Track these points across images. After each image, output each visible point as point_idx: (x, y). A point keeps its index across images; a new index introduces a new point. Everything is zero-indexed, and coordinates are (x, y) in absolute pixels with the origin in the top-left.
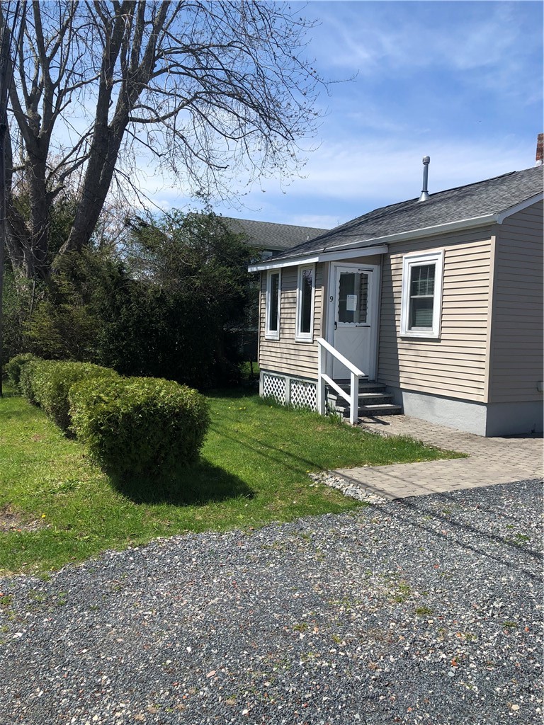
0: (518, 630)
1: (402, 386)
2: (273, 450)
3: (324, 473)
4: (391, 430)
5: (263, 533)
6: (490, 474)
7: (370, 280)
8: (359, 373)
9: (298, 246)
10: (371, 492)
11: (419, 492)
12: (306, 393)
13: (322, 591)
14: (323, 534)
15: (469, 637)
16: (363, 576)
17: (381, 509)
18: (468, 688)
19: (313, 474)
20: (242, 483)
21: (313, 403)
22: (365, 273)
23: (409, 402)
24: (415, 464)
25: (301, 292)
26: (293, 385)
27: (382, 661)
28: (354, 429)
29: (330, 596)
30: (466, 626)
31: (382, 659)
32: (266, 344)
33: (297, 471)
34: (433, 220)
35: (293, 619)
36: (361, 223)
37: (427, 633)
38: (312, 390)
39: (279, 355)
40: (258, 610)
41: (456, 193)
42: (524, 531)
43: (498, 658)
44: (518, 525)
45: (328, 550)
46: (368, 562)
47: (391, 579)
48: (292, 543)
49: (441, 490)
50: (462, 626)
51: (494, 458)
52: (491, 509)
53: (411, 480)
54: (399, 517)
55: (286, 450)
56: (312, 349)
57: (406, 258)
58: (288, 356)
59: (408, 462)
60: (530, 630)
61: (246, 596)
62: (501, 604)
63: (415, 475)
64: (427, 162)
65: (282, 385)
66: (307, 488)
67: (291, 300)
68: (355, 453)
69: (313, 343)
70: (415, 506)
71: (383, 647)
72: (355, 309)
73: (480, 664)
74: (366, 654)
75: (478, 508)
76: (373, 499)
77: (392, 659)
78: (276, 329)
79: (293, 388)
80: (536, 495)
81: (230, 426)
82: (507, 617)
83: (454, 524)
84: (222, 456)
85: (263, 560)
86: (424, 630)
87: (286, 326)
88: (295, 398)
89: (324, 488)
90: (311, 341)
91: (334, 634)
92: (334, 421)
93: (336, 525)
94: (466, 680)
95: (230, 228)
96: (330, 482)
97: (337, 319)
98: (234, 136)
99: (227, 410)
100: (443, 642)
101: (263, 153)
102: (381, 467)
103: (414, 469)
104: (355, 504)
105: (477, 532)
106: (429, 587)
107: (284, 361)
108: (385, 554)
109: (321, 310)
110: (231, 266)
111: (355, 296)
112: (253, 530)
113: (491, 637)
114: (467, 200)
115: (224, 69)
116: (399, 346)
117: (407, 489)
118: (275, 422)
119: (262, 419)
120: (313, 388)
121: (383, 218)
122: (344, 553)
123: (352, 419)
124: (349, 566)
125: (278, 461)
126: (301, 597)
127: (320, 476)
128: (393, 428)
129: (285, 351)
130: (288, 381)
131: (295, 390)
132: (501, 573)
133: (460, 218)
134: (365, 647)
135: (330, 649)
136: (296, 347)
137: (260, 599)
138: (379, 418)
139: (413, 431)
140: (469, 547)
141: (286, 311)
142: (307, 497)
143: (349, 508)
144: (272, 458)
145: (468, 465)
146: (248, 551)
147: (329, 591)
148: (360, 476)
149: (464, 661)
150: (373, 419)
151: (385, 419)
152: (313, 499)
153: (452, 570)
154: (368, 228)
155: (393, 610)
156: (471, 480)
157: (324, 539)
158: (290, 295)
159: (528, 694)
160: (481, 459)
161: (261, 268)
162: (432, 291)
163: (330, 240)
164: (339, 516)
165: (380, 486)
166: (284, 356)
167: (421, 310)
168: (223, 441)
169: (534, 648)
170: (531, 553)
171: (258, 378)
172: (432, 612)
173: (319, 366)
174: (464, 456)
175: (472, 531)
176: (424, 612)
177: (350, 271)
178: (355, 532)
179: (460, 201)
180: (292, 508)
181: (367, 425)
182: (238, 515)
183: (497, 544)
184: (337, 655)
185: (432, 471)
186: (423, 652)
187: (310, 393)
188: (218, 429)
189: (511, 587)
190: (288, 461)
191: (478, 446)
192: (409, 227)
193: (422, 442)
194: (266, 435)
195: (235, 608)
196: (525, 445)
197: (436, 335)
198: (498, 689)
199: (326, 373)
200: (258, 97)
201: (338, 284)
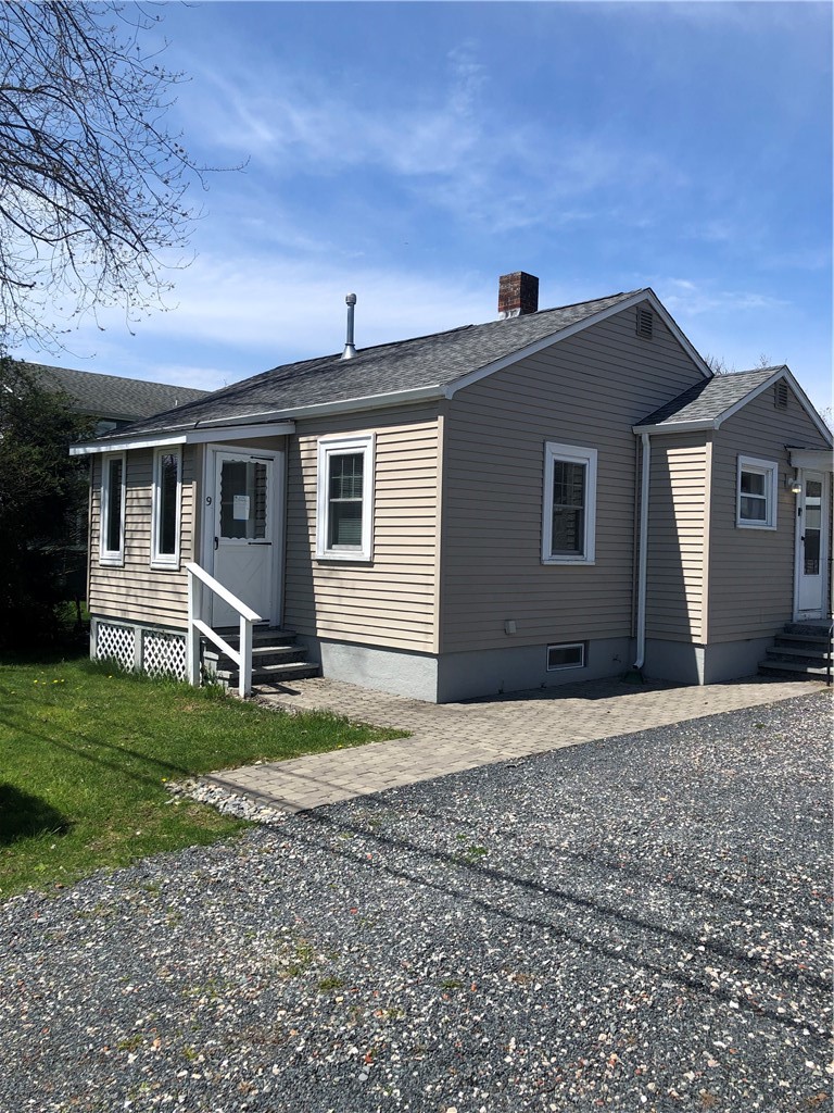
0: (462, 992)
1: (320, 634)
2: (108, 749)
3: (191, 781)
4: (303, 702)
5: (80, 891)
6: (439, 759)
7: (270, 474)
8: (253, 616)
9: (156, 416)
10: (263, 803)
11: (337, 797)
12: (169, 651)
13: (172, 976)
14: (181, 879)
15: (393, 1013)
16: (242, 941)
17: (276, 830)
18: (386, 1094)
19: (174, 784)
20: (48, 809)
21: (181, 666)
22: (261, 462)
23: (331, 658)
24: (334, 754)
25: (159, 489)
26: (146, 640)
27: (261, 1077)
28: (245, 704)
29: (184, 982)
30: (390, 998)
31: (260, 1073)
32: (100, 573)
33: (146, 781)
34: (360, 388)
35: (118, 1031)
36: (256, 386)
37: (333, 1018)
38: (178, 646)
39: (123, 591)
40: (58, 1026)
41: (393, 350)
42: (481, 841)
43: (432, 1039)
44: (473, 833)
45: (189, 905)
46: (249, 917)
47: (284, 941)
48: (128, 902)
49: (368, 791)
50: (385, 997)
51: (447, 735)
52: (438, 812)
53: (325, 778)
54: (303, 840)
55: (130, 748)
56: (177, 579)
57: (321, 443)
58: (139, 593)
59: (324, 751)
60: (478, 988)
61: (40, 1004)
62: (441, 956)
63: (332, 770)
64: (352, 301)
65: (129, 640)
66: (161, 808)
67: (143, 502)
68: (243, 744)
69: (179, 571)
70: (329, 820)
71: (263, 1053)
72: (247, 518)
73: (406, 1054)
74: (236, 1069)
75: (420, 812)
76: (266, 814)
77: (276, 1070)
78: (117, 548)
79: (146, 643)
80: (499, 786)
81: (34, 713)
82: (449, 974)
83: (384, 841)
84: (15, 766)
85: (75, 938)
86: (329, 1014)
87: (135, 543)
88: (150, 660)
89: (189, 804)
90: (176, 567)
91: (186, 1046)
92: (213, 694)
93: (204, 863)
94: (384, 1083)
95: (38, 383)
96: (200, 794)
97: (218, 533)
98: (48, 236)
99: (30, 686)
100: (355, 1028)
101: (99, 268)
102: (280, 763)
103: (331, 761)
104: (237, 825)
105: (416, 849)
106: (341, 945)
107: (132, 600)
108: (277, 901)
109: (191, 519)
110: (40, 445)
111: (248, 498)
112: (61, 887)
113: (425, 1008)
114: (407, 361)
115: (29, 128)
116: (315, 573)
117: (319, 794)
118: (114, 702)
119: (91, 699)
120: (181, 642)
121: (291, 381)
122: (213, 908)
123: (242, 690)
124: (220, 928)
125: (115, 767)
126: (135, 991)
127: (184, 787)
128: (307, 698)
129: (133, 584)
130: (138, 633)
131: (150, 647)
132: (444, 908)
133: (396, 388)
134: (235, 1059)
135: (178, 1072)
136: (153, 578)
137: (64, 1005)
138: (286, 684)
139: (334, 702)
140: (404, 875)
141: (136, 519)
142: (159, 822)
143: (227, 834)
144: (104, 763)
145: (411, 748)
146: (49, 925)
147: (183, 973)
148: (248, 779)
149: (383, 1053)
150: (276, 686)
151: (293, 685)
152: (169, 825)
153: (376, 914)
154: (265, 395)
155: (285, 989)
156: (413, 771)
157: (182, 888)
158: (141, 494)
159: (469, 1087)
160: (429, 737)
161: (92, 450)
162: (359, 492)
163: (207, 410)
164: (210, 848)
165: (277, 794)
166: (132, 592)
167: (345, 520)
168: (19, 740)
169: (482, 1015)
170: (489, 873)
171: (88, 628)
172: (343, 983)
173: (189, 608)
174: (405, 735)
175: (409, 850)
176: (330, 986)
177: (238, 458)
178: (233, 871)
179: (398, 363)
180: (134, 843)
181: (266, 696)
182: (37, 865)
183: (443, 865)
184: (188, 1080)
185: (358, 761)
186: (323, 1050)
187: (175, 652)
188: (11, 719)
189: (457, 927)
190: (133, 765)
191: (426, 717)
192: (326, 396)
193: (345, 718)
194: (95, 725)
195: (18, 1028)
196: (489, 712)
197: (366, 557)
198: (428, 1088)
199: (201, 619)
200: (87, 178)
201: (219, 479)
